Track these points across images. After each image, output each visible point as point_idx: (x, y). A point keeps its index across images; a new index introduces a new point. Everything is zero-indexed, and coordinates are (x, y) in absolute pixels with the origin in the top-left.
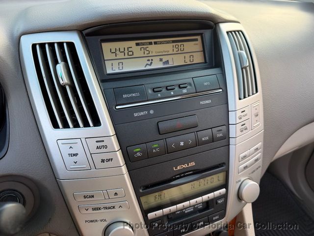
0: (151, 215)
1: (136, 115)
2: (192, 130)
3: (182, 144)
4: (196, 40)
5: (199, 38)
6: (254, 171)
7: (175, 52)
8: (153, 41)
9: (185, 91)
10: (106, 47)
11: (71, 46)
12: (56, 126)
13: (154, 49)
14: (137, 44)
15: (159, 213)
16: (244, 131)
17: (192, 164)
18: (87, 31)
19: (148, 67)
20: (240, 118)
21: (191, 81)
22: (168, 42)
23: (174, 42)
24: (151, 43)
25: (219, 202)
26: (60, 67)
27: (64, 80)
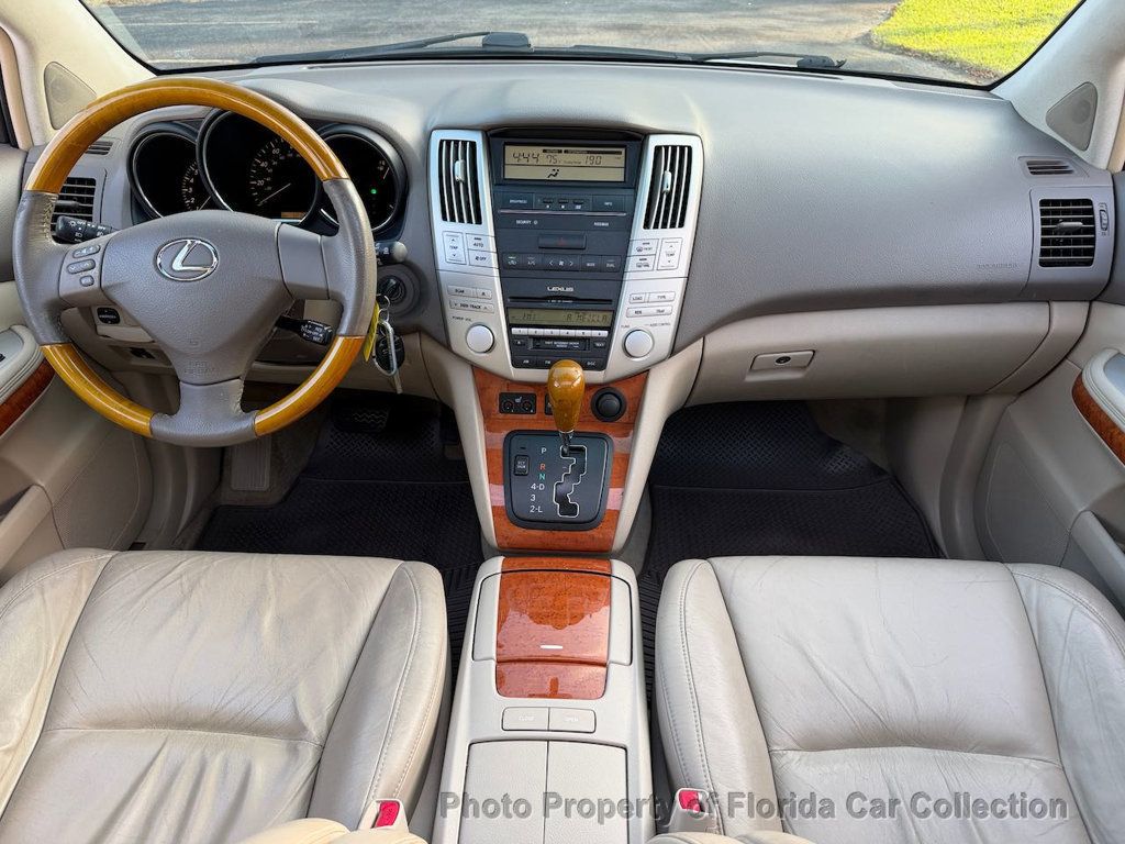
0: (515, 331)
1: (518, 222)
2: (578, 252)
3: (561, 263)
4: (620, 153)
5: (623, 150)
6: (655, 325)
7: (588, 164)
8: (563, 149)
9: (578, 207)
10: (510, 150)
11: (473, 145)
12: (444, 218)
13: (563, 158)
14: (545, 151)
15: (524, 331)
16: (643, 268)
17: (570, 289)
18: (492, 132)
19: (552, 178)
20: (639, 250)
21: (590, 198)
22: (582, 152)
23: (589, 152)
24: (560, 152)
25: (598, 345)
26: (459, 164)
27: (459, 176)
